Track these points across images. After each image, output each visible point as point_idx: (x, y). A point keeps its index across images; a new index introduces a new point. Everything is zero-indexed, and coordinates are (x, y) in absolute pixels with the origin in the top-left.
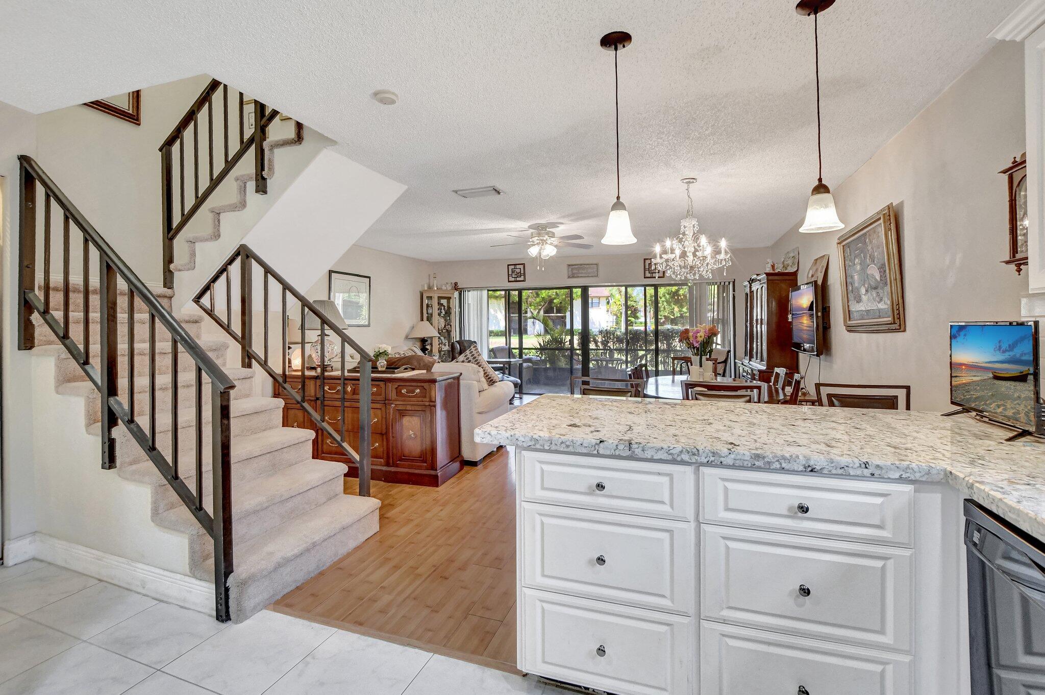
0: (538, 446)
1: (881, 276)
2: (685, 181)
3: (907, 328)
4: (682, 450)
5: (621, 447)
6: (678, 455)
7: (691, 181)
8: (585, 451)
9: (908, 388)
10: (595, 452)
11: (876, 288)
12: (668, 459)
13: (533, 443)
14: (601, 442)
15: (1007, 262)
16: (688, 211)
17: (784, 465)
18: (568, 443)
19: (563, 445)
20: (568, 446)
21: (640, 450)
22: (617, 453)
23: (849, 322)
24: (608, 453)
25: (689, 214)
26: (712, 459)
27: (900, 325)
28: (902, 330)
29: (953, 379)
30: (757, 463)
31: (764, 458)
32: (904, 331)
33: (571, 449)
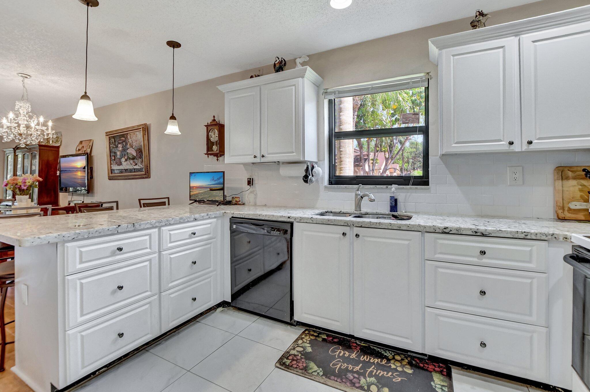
0: (80, 237)
1: (137, 154)
2: (20, 75)
3: (151, 177)
4: (156, 222)
5: (129, 226)
6: (155, 224)
7: (26, 76)
8: (110, 233)
9: (168, 198)
10: (116, 232)
11: (133, 159)
12: (150, 227)
13: (76, 236)
14: (119, 226)
15: (205, 154)
16: (23, 96)
17: (188, 220)
18: (100, 231)
19: (97, 233)
20: (100, 233)
21: (138, 226)
22: (128, 230)
23: (110, 175)
24: (123, 231)
25: (22, 98)
26: (167, 222)
27: (148, 176)
28: (149, 177)
29: (191, 193)
30: (181, 221)
31: (183, 218)
32: (150, 178)
33: (102, 234)
